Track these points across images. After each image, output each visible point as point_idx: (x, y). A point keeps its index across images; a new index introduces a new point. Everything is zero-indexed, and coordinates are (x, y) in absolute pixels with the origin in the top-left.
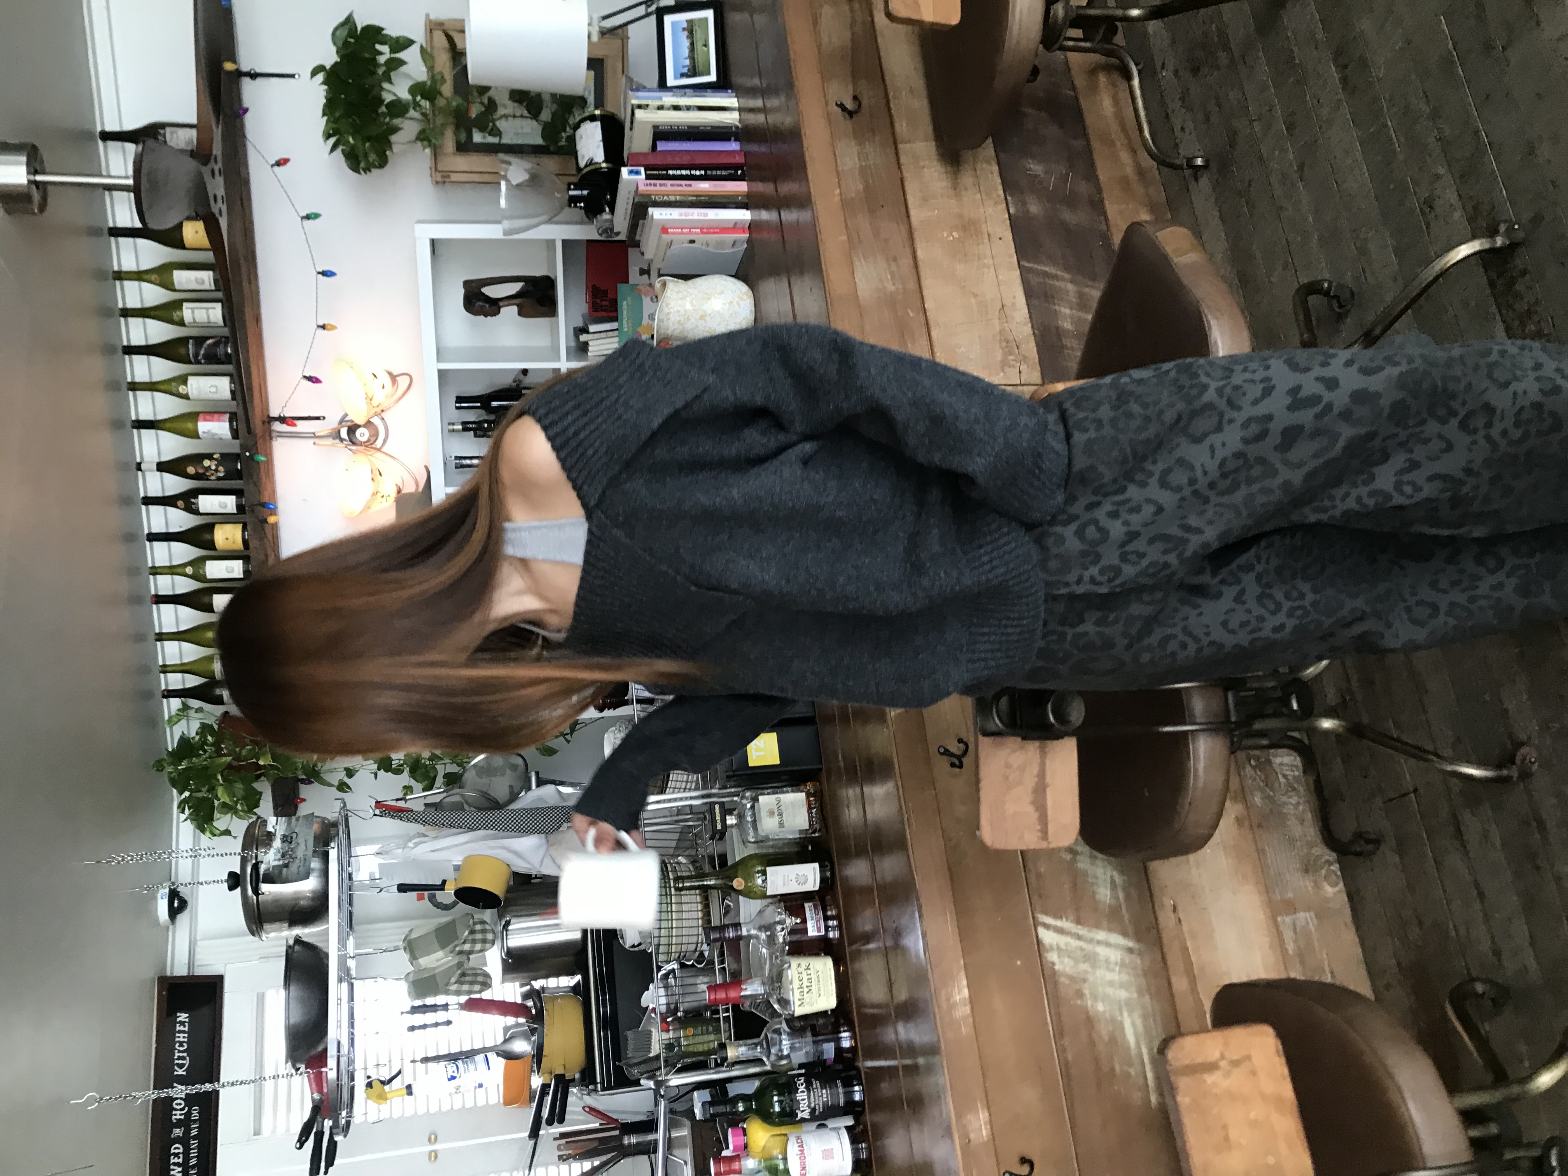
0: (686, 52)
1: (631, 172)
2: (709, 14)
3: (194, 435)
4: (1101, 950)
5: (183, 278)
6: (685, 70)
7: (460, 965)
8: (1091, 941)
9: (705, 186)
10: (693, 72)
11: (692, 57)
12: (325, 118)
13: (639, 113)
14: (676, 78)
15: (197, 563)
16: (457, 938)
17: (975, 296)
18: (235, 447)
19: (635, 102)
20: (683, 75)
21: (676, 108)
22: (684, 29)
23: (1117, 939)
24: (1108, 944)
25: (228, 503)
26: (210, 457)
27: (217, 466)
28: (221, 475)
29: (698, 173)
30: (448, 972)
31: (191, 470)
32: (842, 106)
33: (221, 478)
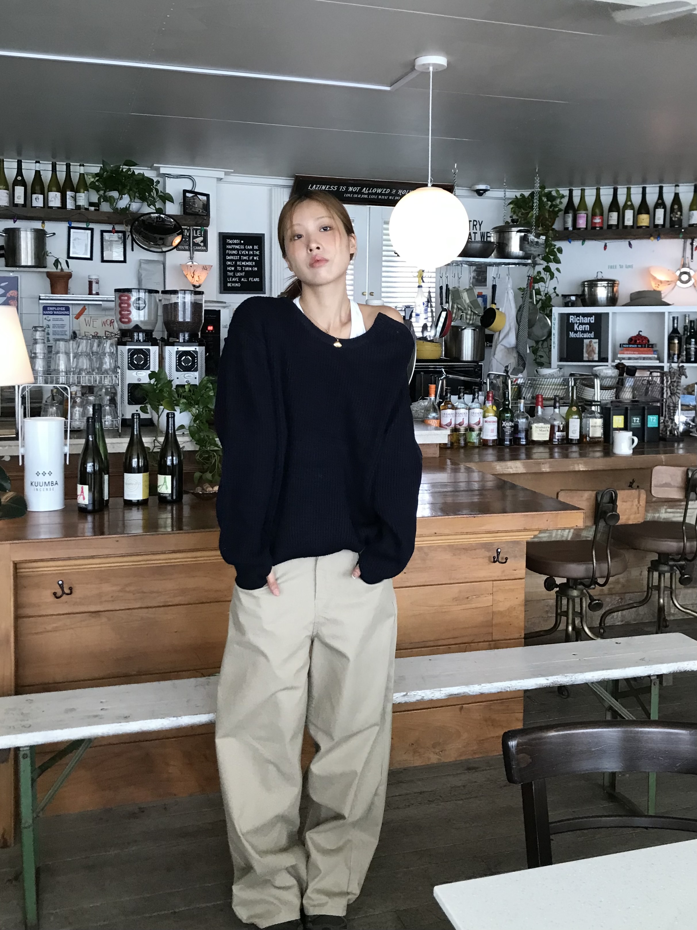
15: (632, 207)
16: (475, 309)
18: (685, 224)
25: (659, 220)
26: (681, 215)
27: (678, 218)
28: (673, 219)
31: (676, 207)
33: (671, 218)
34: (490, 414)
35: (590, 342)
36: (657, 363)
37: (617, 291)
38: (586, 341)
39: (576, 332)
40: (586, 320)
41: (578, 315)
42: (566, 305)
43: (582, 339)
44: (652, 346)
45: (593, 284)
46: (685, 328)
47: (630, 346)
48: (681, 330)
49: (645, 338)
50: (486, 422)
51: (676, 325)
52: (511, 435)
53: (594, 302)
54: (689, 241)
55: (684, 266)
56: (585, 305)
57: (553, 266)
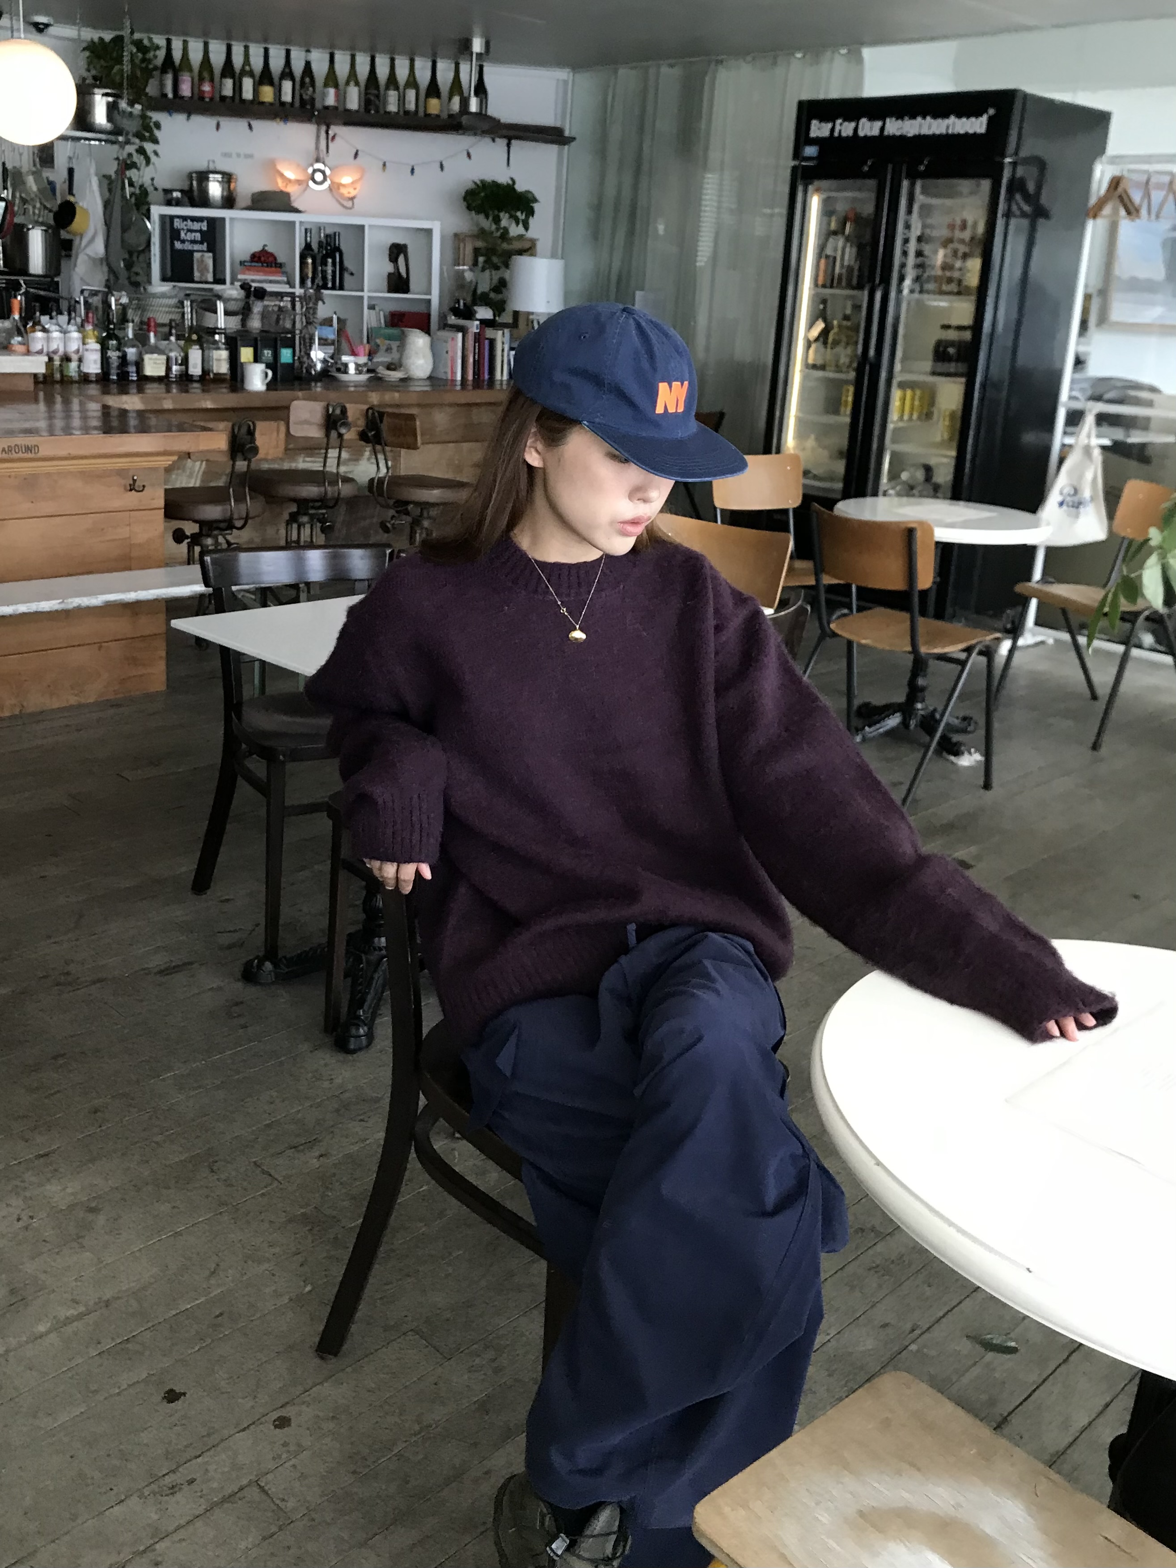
1: (477, 325)
3: (326, 85)
5: (411, 94)
9: (471, 360)
12: (490, 181)
15: (251, 74)
16: (45, 201)
18: (318, 105)
25: (287, 96)
26: (314, 91)
27: (309, 95)
28: (304, 96)
29: (476, 357)
31: (307, 80)
33: (301, 96)
34: (90, 341)
35: (202, 256)
36: (286, 289)
37: (235, 188)
38: (197, 255)
39: (183, 242)
40: (196, 226)
41: (184, 218)
42: (169, 203)
43: (191, 252)
44: (280, 266)
45: (203, 177)
46: (320, 243)
47: (253, 264)
48: (315, 246)
49: (272, 255)
50: (87, 350)
51: (308, 239)
52: (119, 367)
53: (204, 201)
54: (324, 128)
55: (318, 160)
56: (193, 204)
57: (149, 147)
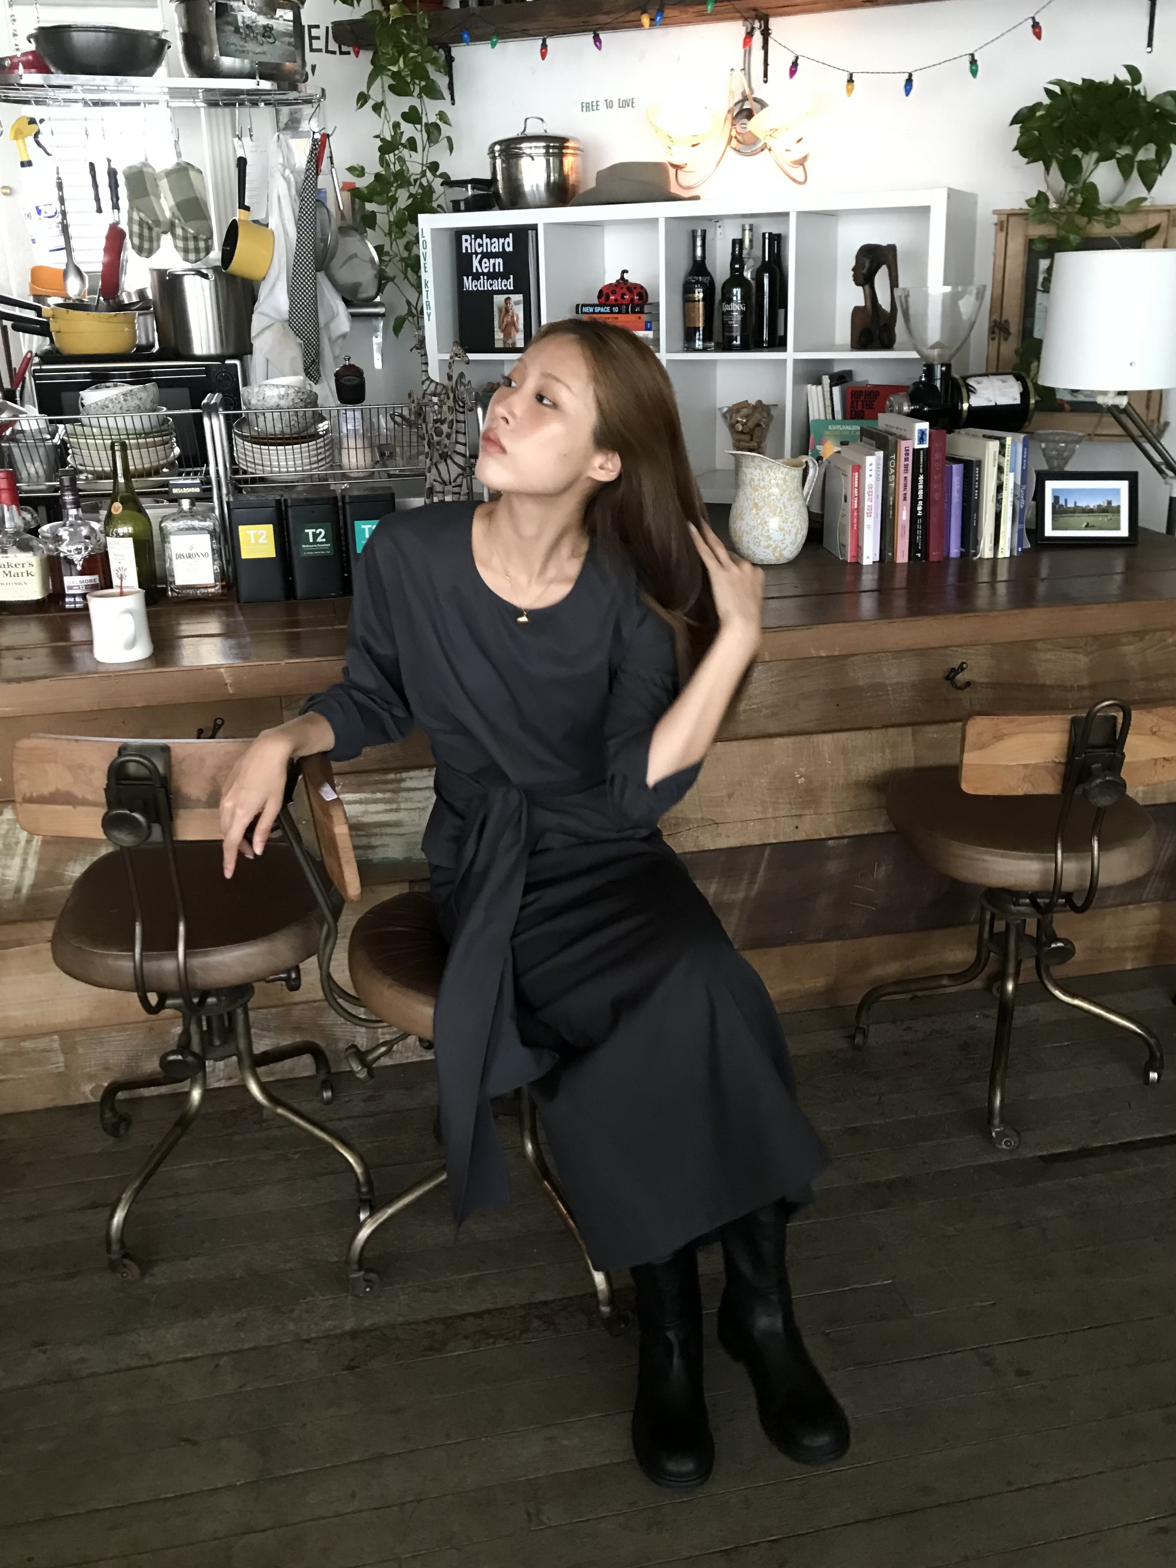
0: (1082, 504)
1: (922, 433)
2: (1124, 532)
4: (17, 862)
6: (1062, 502)
7: (157, 223)
8: (26, 853)
9: (904, 515)
10: (1058, 510)
11: (1076, 510)
12: (1080, 82)
13: (994, 445)
14: (1054, 490)
16: (189, 221)
17: (730, 796)
19: (1009, 441)
20: (1056, 499)
21: (1000, 488)
22: (1109, 503)
23: (29, 879)
24: (23, 868)
29: (919, 508)
30: (151, 211)
32: (961, 668)
37: (569, 168)
40: (496, 245)
41: (478, 232)
42: (455, 207)
43: (490, 295)
45: (514, 149)
49: (636, 287)
51: (698, 256)
53: (514, 196)
54: (756, 26)
56: (494, 205)
57: (431, 110)
